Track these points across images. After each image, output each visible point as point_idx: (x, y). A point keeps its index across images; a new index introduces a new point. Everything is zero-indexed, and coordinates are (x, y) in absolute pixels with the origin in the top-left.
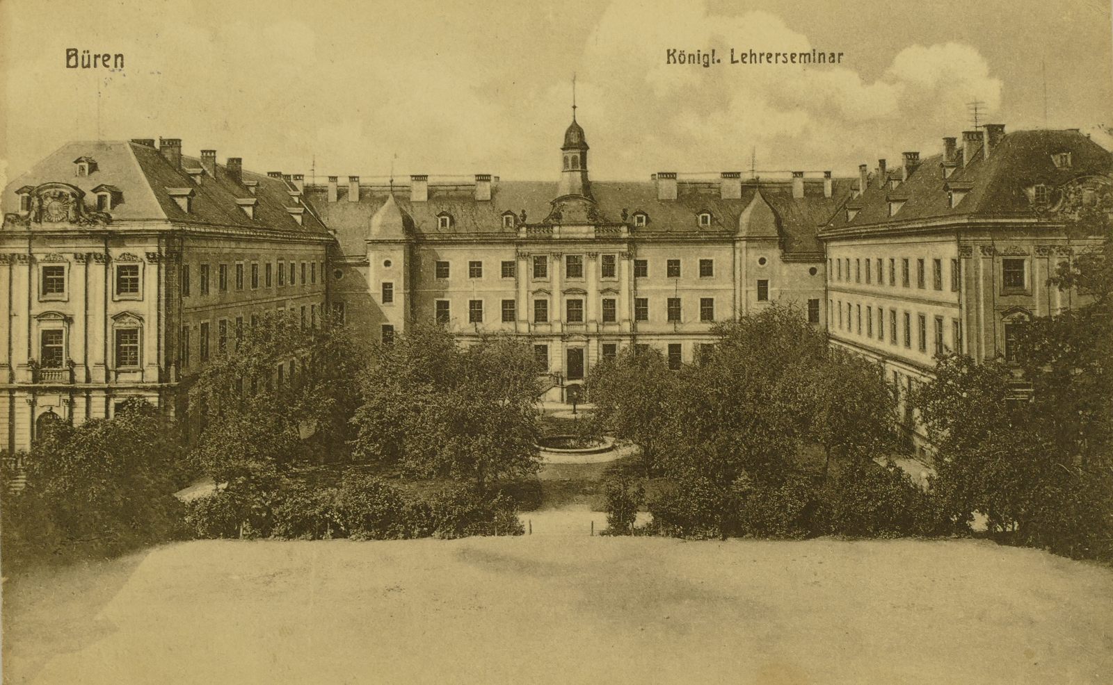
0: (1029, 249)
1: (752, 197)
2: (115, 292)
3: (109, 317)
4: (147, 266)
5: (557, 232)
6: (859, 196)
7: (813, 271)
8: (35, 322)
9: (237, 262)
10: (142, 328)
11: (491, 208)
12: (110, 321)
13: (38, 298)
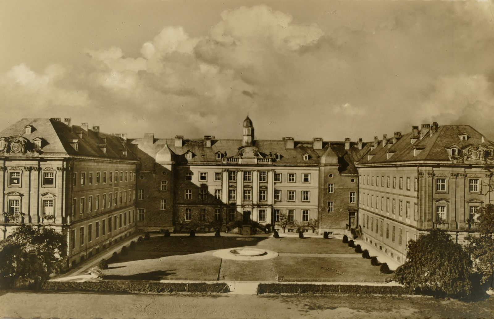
0: (448, 175)
1: (327, 148)
2: (42, 184)
3: (40, 195)
4: (57, 173)
5: (240, 161)
6: (374, 149)
7: (353, 180)
8: (6, 196)
9: (97, 172)
10: (55, 199)
11: (211, 151)
12: (40, 197)
13: (8, 186)
